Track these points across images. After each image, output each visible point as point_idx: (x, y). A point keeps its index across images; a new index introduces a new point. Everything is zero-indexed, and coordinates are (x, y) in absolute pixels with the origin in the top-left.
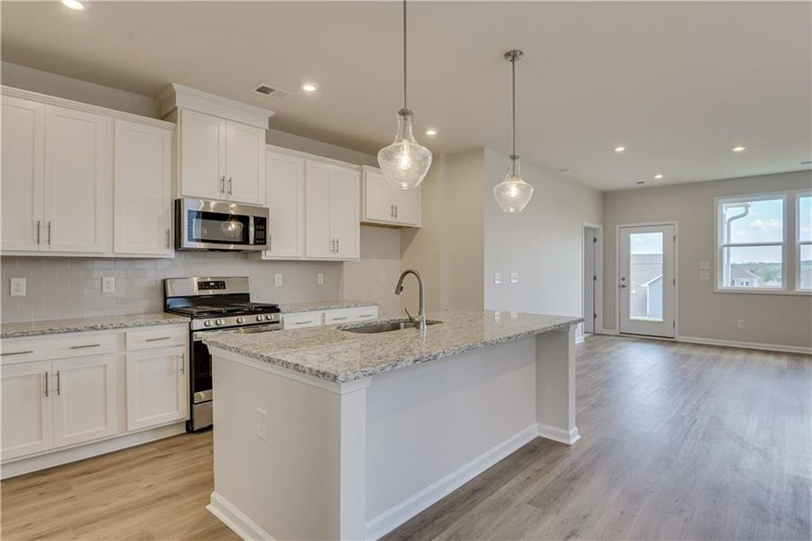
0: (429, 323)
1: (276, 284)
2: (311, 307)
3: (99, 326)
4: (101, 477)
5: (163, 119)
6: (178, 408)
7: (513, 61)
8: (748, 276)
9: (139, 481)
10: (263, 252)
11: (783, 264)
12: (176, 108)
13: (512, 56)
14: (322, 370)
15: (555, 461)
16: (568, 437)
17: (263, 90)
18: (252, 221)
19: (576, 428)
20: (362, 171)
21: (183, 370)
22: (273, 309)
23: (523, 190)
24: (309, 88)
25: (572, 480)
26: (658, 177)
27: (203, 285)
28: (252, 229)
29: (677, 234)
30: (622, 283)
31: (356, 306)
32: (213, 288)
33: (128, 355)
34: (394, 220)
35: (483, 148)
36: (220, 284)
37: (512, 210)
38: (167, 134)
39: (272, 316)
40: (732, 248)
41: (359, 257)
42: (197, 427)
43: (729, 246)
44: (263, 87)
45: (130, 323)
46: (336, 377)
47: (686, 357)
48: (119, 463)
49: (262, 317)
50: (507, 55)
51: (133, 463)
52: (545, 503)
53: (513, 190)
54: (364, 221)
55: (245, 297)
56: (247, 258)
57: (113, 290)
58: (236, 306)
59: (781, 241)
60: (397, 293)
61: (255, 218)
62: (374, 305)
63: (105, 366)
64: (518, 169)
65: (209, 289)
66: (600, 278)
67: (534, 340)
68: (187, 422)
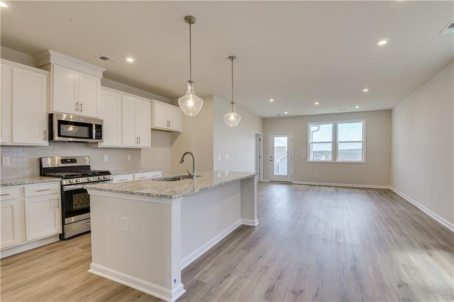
0: (197, 176)
1: (105, 161)
2: (127, 172)
3: (9, 184)
4: (16, 266)
5: (39, 68)
6: (55, 227)
7: (232, 60)
8: (319, 156)
9: (42, 265)
10: (99, 143)
11: (332, 151)
12: (50, 63)
13: (232, 58)
14: (163, 195)
15: (249, 233)
16: (254, 223)
17: (104, 58)
18: (94, 127)
19: (257, 219)
20: (152, 103)
21: (58, 207)
22: (108, 173)
23: (237, 118)
24: (130, 60)
25: (257, 239)
26: (286, 113)
27: (64, 161)
28: (94, 131)
29: (293, 138)
30: (271, 159)
31: (151, 171)
32: (69, 162)
33: (26, 200)
34: (168, 128)
35: (213, 96)
36: (73, 161)
37: (232, 126)
38: (45, 77)
39: (107, 177)
40: (313, 144)
41: (150, 146)
42: (66, 237)
43: (312, 143)
44: (104, 57)
45: (26, 182)
46: (171, 197)
47: (296, 190)
48: (26, 258)
49: (102, 178)
50: (230, 57)
51: (34, 257)
52: (248, 248)
53: (232, 117)
54: (154, 128)
55: (88, 167)
56: (88, 146)
57: (9, 164)
58: (84, 172)
59: (331, 141)
60: (181, 162)
61: (96, 125)
62: (160, 170)
63: (13, 206)
64: (234, 108)
65: (67, 163)
66: (262, 157)
67: (239, 183)
68: (60, 235)
